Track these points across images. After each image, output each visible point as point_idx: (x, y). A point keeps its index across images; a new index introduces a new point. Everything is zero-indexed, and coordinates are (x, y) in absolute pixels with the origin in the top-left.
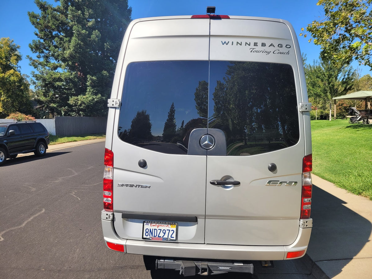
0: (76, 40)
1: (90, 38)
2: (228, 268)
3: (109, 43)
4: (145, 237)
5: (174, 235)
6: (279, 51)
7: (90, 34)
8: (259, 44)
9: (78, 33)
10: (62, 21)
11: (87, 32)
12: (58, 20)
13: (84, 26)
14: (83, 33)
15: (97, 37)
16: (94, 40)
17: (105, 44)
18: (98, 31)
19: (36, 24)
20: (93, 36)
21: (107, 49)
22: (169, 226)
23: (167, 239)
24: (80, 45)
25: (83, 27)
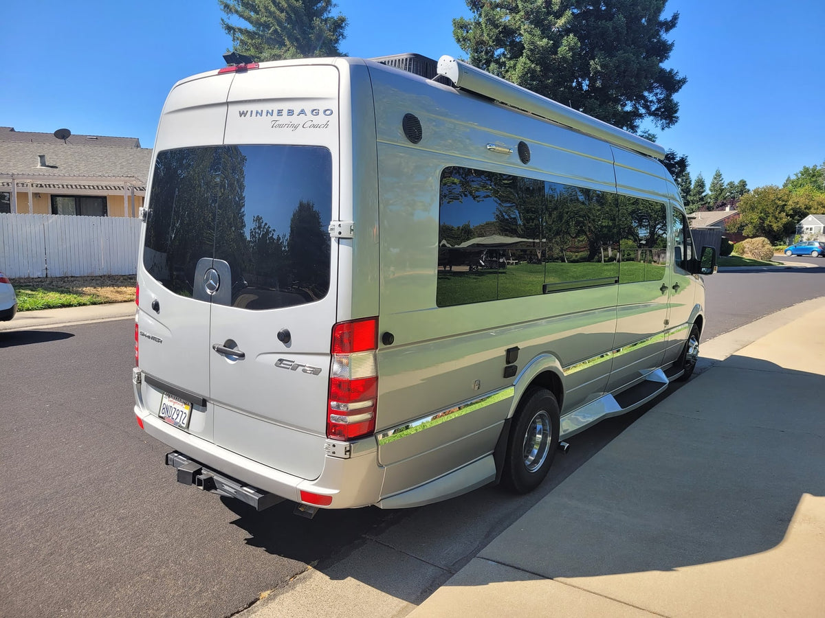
0: (525, 63)
1: (556, 53)
2: (233, 491)
3: (599, 59)
4: (161, 415)
5: (185, 421)
6: (313, 123)
7: (557, 45)
8: (285, 113)
9: (532, 47)
10: (505, 27)
11: (552, 42)
12: (496, 26)
13: (545, 30)
14: (542, 47)
15: (571, 49)
16: (564, 59)
17: (592, 62)
18: (575, 35)
19: (462, 40)
20: (563, 49)
21: (595, 73)
22: (184, 406)
23: (176, 423)
24: (534, 71)
25: (543, 33)
